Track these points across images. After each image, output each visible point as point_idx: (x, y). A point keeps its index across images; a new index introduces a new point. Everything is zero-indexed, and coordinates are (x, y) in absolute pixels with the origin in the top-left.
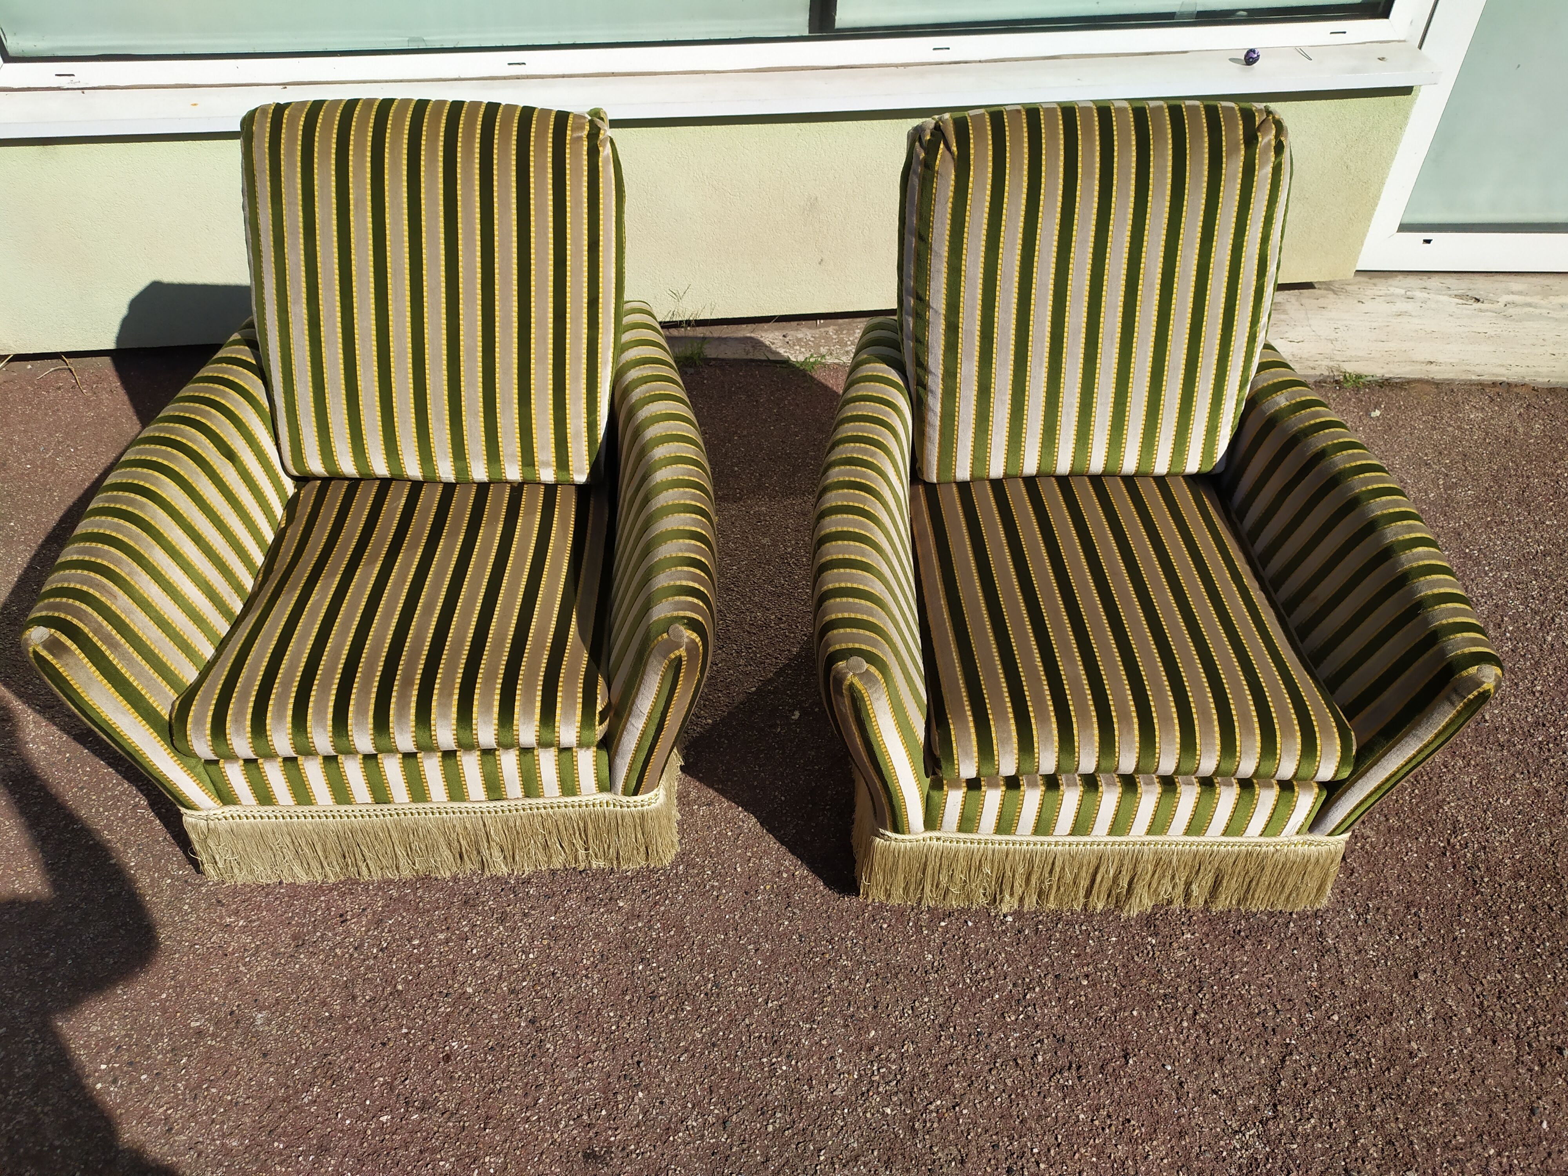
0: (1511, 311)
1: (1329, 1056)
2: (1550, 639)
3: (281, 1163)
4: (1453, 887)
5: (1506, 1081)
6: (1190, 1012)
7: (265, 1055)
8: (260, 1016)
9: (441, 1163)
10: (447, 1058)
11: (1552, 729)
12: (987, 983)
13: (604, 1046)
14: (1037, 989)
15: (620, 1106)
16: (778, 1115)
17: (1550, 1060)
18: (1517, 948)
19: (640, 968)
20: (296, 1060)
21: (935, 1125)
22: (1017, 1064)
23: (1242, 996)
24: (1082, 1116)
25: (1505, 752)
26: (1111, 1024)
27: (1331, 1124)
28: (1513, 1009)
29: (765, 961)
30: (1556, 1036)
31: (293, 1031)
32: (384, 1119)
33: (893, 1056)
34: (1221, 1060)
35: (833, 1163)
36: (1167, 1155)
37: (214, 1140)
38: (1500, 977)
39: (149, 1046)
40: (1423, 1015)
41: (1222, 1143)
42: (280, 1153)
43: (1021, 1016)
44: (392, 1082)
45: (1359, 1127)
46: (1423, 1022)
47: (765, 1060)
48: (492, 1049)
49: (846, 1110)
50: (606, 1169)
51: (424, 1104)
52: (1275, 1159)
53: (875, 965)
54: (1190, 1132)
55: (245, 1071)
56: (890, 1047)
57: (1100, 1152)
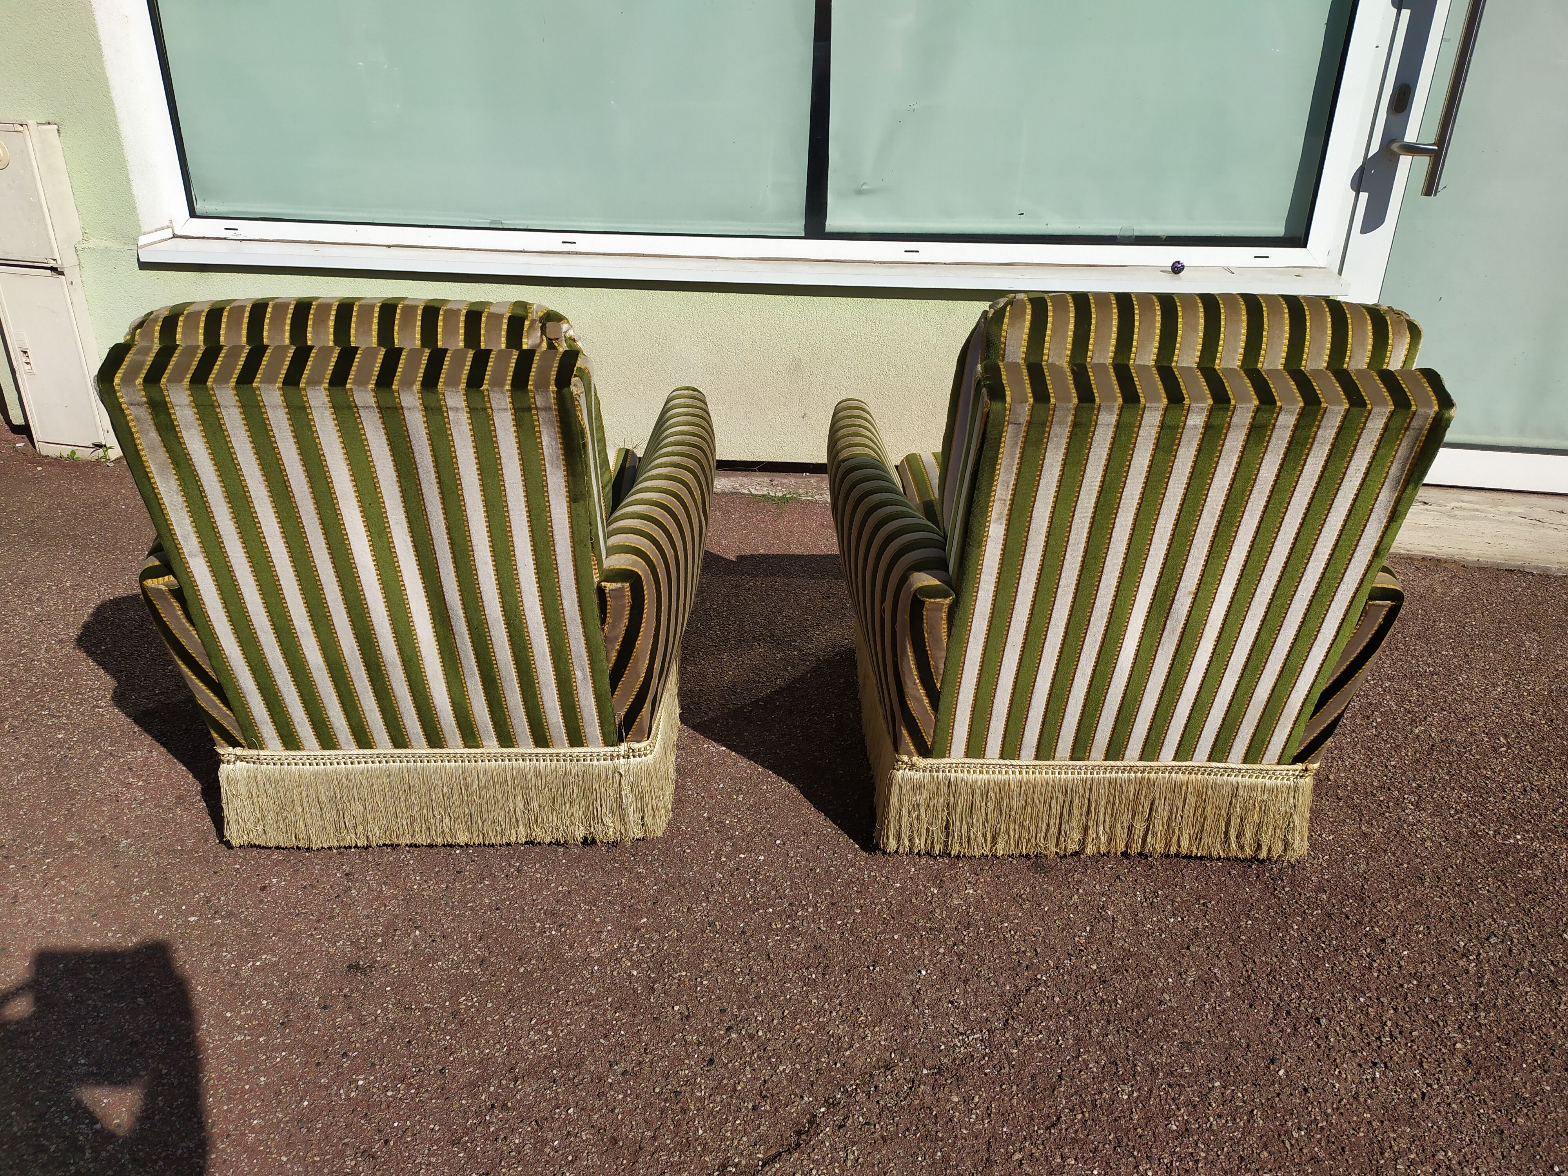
0: (1456, 512)
1: (1076, 993)
2: (1417, 731)
3: (92, 936)
4: (1250, 891)
5: (1253, 1036)
6: (950, 943)
7: (116, 866)
8: (125, 841)
9: (224, 954)
10: (263, 888)
12: (765, 899)
13: (401, 898)
14: (810, 910)
16: (533, 962)
17: (1306, 1026)
18: (1302, 942)
19: (458, 851)
20: (139, 873)
21: (674, 988)
22: (769, 958)
23: (1005, 938)
24: (815, 1001)
25: (1341, 804)
26: (870, 942)
27: (1058, 1041)
28: (1280, 984)
29: (569, 860)
30: (1318, 1010)
31: (145, 856)
32: (192, 919)
33: (657, 937)
34: (966, 982)
35: (567, 1002)
36: (886, 1039)
37: (46, 913)
38: (1275, 960)
39: (27, 848)
40: (1184, 976)
41: (943, 1039)
42: (95, 928)
43: (787, 926)
44: (211, 897)
45: (1085, 1047)
46: (1182, 981)
47: (538, 924)
48: (305, 888)
49: (596, 968)
50: (363, 977)
51: (230, 914)
52: (990, 1059)
53: (667, 874)
54: (916, 1027)
55: (95, 874)
56: (656, 931)
57: (821, 1027)
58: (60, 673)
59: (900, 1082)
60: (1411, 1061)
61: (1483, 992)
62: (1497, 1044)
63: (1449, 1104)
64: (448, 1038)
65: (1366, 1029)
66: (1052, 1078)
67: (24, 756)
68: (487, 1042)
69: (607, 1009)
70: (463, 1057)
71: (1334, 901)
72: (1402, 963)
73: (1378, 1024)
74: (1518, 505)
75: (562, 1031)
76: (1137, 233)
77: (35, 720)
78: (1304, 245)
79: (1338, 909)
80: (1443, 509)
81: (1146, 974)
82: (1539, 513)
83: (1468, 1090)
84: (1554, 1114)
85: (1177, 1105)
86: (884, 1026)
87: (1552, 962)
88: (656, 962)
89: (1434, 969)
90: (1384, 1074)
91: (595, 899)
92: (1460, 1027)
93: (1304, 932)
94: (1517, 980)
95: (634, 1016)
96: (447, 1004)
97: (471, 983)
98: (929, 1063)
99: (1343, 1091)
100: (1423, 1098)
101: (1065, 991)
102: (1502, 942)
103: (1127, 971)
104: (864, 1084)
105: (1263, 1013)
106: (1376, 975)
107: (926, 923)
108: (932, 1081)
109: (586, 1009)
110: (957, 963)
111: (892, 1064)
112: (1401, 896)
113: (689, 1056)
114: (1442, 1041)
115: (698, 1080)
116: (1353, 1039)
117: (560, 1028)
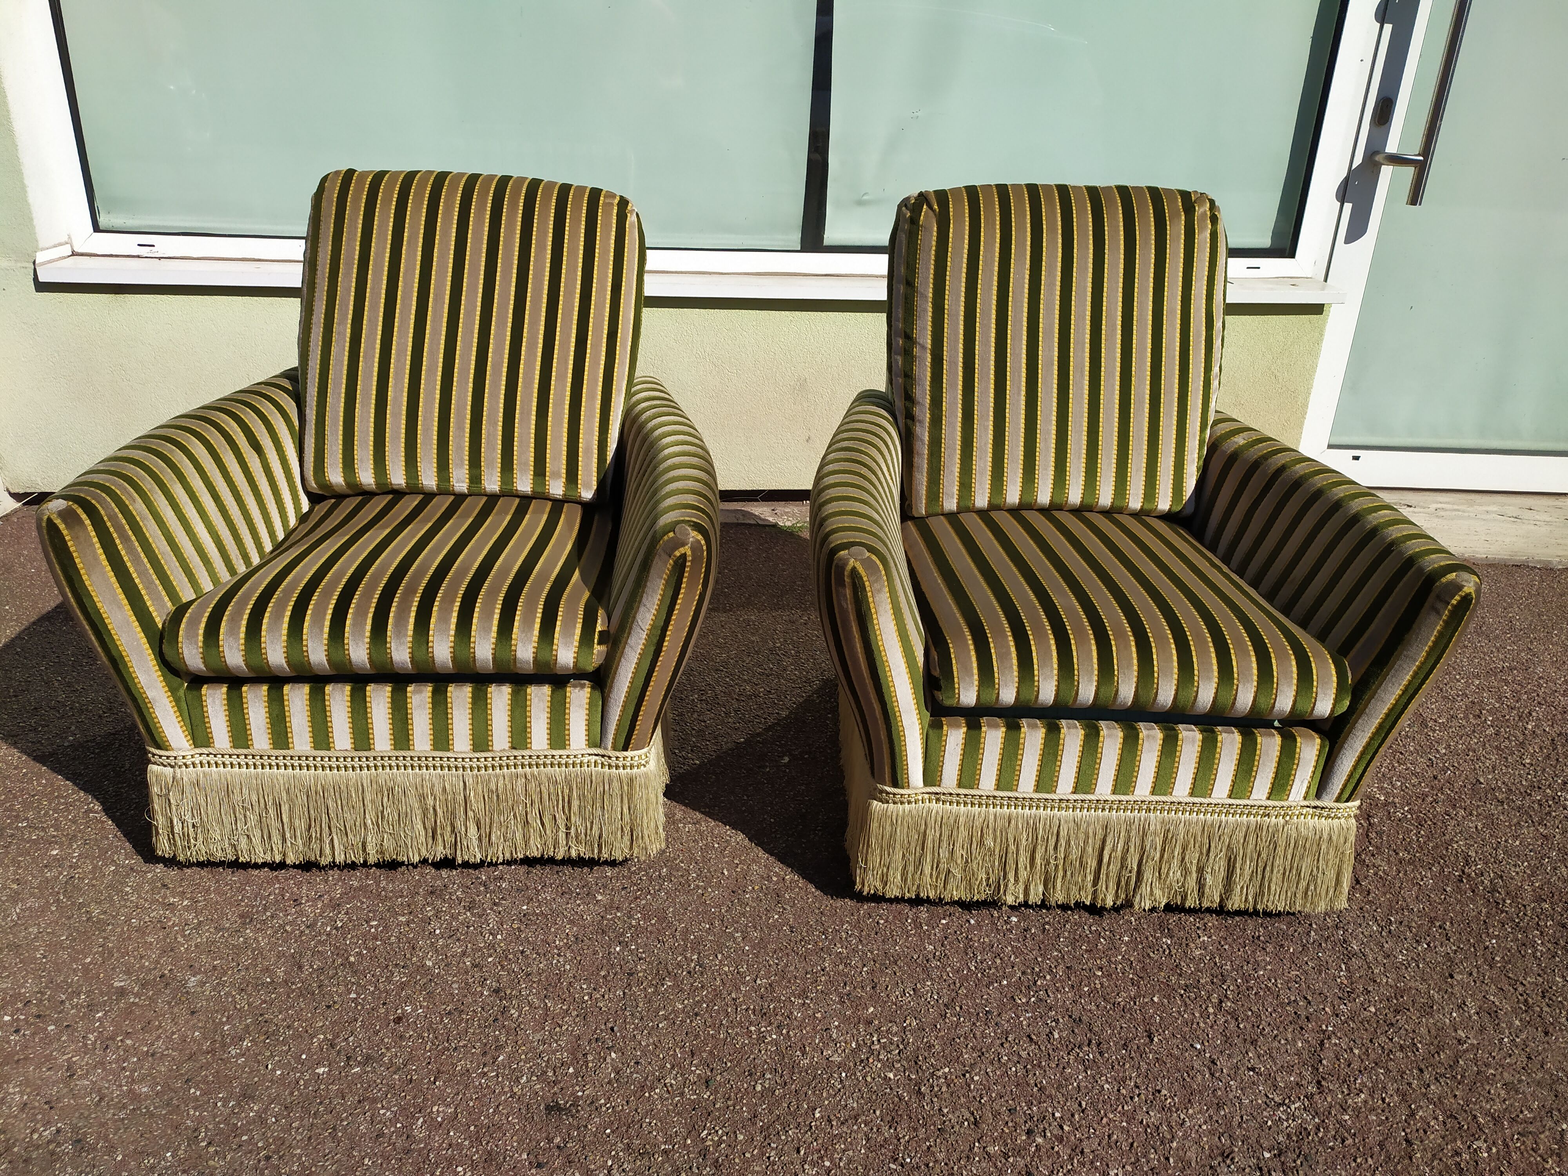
0: (1442, 513)
1: (1371, 1041)
2: (1530, 727)
3: (195, 1109)
4: (1475, 908)
6: (1215, 1000)
7: (193, 1013)
8: (193, 979)
9: (382, 1112)
10: (398, 1020)
11: (1548, 791)
12: (993, 970)
13: (575, 1013)
14: (1048, 977)
15: (590, 1065)
16: (768, 1076)
18: (1554, 957)
19: (618, 949)
20: (228, 1018)
21: (944, 1089)
22: (1031, 1039)
23: (1269, 988)
24: (1106, 1086)
26: (1131, 1008)
27: (1383, 1100)
28: (1560, 1005)
29: (753, 947)
31: (228, 994)
32: (321, 1070)
33: (895, 1029)
34: (1254, 1042)
35: (830, 1121)
36: (1205, 1122)
37: (121, 1086)
39: (62, 1002)
40: (1466, 1009)
41: (1265, 1113)
42: (196, 1099)
43: (1033, 999)
44: (334, 1039)
45: (1415, 1102)
46: (1467, 1015)
47: (753, 1028)
48: (450, 1013)
49: (844, 1075)
50: (571, 1120)
51: (368, 1059)
52: (1326, 1129)
53: (872, 953)
54: (1229, 1103)
55: (169, 1026)
56: (891, 1022)
57: (1130, 1118)
58: (25, 774)
59: (1247, 1170)
67: (13, 881)
75: (841, 1159)
77: (12, 835)
78: (1292, 255)
80: (1426, 510)
81: (1428, 1011)
82: (1513, 511)
85: (1541, 1156)
86: (1196, 1107)
88: (909, 1059)
91: (804, 991)
95: (915, 1130)
96: (689, 1142)
97: (706, 1111)
98: (1264, 1144)
101: (1359, 1040)
103: (1407, 1009)
108: (1278, 1165)
109: (855, 1127)
110: (1234, 1022)
111: (1227, 1152)
117: (836, 1156)
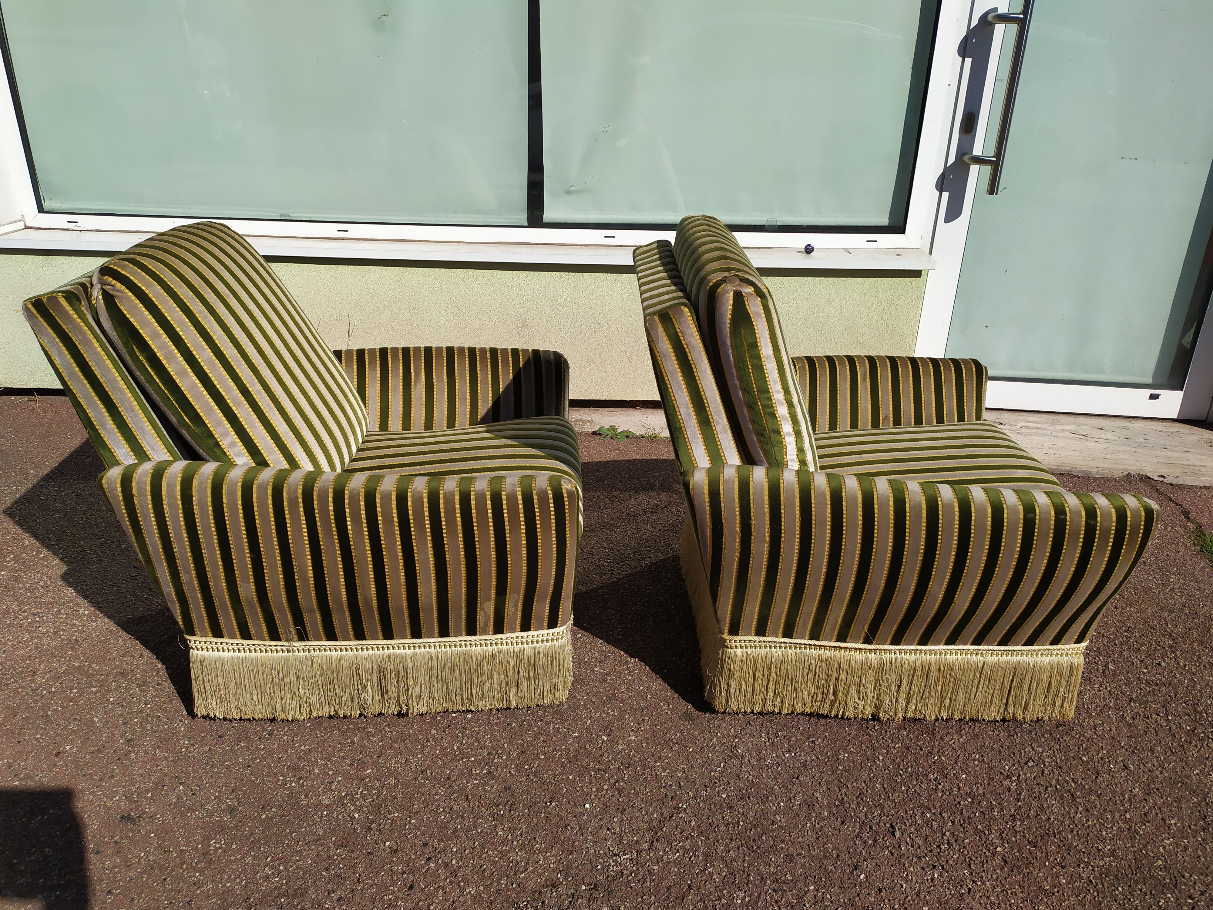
0: (1023, 430)
5: (842, 847)
6: (612, 781)
10: (58, 754)
12: (469, 750)
13: (171, 759)
14: (504, 757)
16: (274, 810)
17: (883, 838)
18: (885, 770)
21: (387, 827)
23: (656, 775)
24: (500, 833)
26: (549, 782)
27: (691, 858)
28: (866, 805)
30: (894, 824)
33: (378, 785)
34: (623, 812)
35: (298, 842)
36: (554, 863)
38: (864, 785)
40: (793, 801)
41: (601, 861)
43: (484, 772)
45: (711, 862)
46: (791, 805)
47: (281, 778)
48: (92, 752)
49: (325, 813)
50: (132, 826)
51: (27, 777)
52: (636, 876)
54: (579, 852)
56: (378, 780)
57: (503, 855)
59: (563, 897)
60: (962, 864)
61: (1020, 806)
62: (1028, 847)
63: (988, 897)
64: (197, 874)
65: (930, 839)
66: (683, 889)
68: (229, 877)
69: (331, 847)
70: (208, 890)
71: (912, 737)
72: (961, 785)
73: (939, 835)
74: (1070, 424)
75: (292, 866)
76: (779, 224)
78: (903, 232)
79: (914, 743)
80: (1014, 427)
81: (764, 800)
82: (1085, 430)
83: (1003, 885)
84: (1067, 902)
85: (779, 906)
86: (554, 852)
87: (1073, 780)
88: (375, 806)
89: (984, 788)
90: (941, 874)
91: (330, 756)
92: (1000, 835)
93: (888, 762)
94: (1046, 795)
95: (352, 851)
96: (200, 846)
97: (221, 828)
98: (587, 880)
99: (908, 890)
100: (969, 893)
101: (700, 816)
102: (1037, 765)
103: (749, 798)
104: (534, 900)
105: (851, 828)
106: (940, 795)
107: (596, 764)
108: (588, 896)
109: (313, 847)
110: (617, 797)
111: (558, 883)
112: (963, 731)
113: (394, 883)
114: (987, 846)
115: (399, 903)
116: (919, 847)
117: (290, 864)
